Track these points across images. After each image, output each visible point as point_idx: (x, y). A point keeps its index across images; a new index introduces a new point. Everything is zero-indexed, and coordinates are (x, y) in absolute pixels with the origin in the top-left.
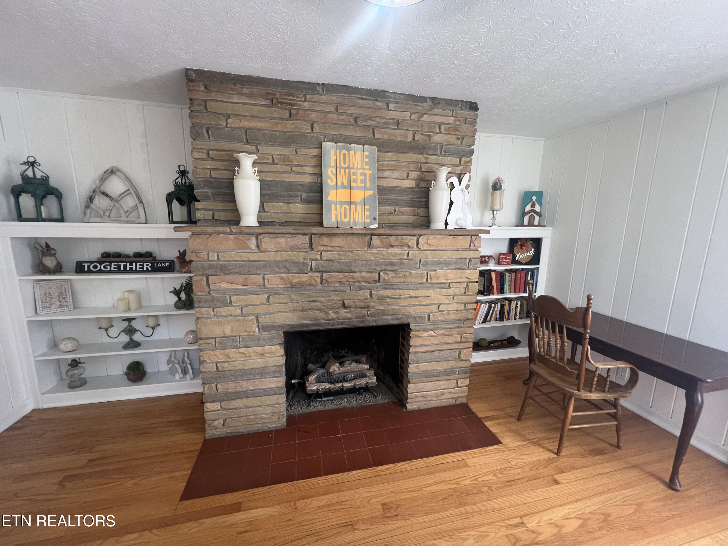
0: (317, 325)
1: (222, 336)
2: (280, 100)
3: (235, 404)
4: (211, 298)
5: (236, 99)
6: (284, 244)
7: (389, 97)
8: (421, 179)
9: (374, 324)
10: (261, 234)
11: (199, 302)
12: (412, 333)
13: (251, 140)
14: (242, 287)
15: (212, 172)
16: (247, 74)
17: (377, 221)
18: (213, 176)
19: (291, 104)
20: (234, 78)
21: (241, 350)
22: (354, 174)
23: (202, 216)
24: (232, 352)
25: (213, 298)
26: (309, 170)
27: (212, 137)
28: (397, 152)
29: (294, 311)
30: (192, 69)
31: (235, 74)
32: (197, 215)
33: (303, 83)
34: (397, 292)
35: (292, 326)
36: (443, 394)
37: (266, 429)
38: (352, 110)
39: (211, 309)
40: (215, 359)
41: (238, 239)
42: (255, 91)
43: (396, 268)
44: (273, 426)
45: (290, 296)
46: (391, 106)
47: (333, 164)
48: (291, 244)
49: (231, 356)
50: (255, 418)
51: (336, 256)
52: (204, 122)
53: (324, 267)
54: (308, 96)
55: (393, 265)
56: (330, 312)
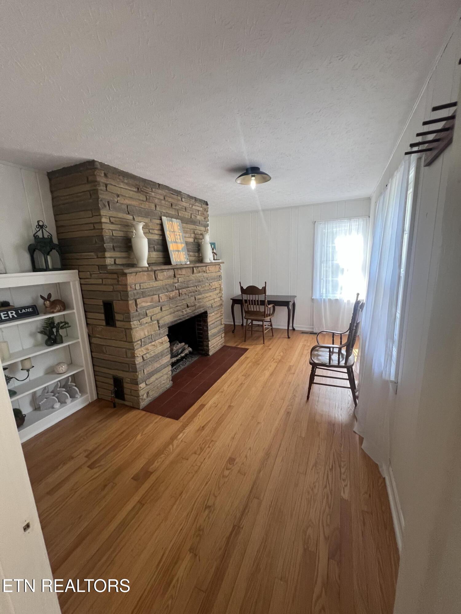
0: (180, 319)
1: (144, 337)
2: (142, 190)
3: (153, 379)
4: (138, 314)
5: (122, 186)
6: (166, 275)
7: (182, 195)
8: (195, 238)
9: (197, 314)
10: (156, 270)
11: (133, 317)
12: (209, 315)
13: (131, 212)
14: (151, 304)
15: (113, 232)
16: (126, 171)
17: (189, 260)
18: (114, 235)
19: (147, 193)
20: (119, 172)
21: (153, 343)
22: (176, 235)
23: (110, 262)
24: (149, 346)
25: (139, 313)
26: (156, 232)
27: (111, 208)
28: (187, 224)
29: (170, 314)
30: (98, 162)
31: (120, 170)
32: (107, 261)
33: (151, 181)
34: (203, 295)
35: (172, 322)
36: (218, 343)
37: (166, 389)
38: (170, 200)
39: (138, 321)
40: (142, 354)
41: (149, 274)
42: (131, 182)
43: (201, 283)
44: (168, 386)
45: (169, 305)
46: (183, 199)
47: (168, 230)
48: (169, 275)
49: (149, 348)
50: (160, 385)
51: (183, 279)
52: (107, 198)
53: (180, 286)
54: (153, 189)
55: (200, 282)
56: (184, 310)
